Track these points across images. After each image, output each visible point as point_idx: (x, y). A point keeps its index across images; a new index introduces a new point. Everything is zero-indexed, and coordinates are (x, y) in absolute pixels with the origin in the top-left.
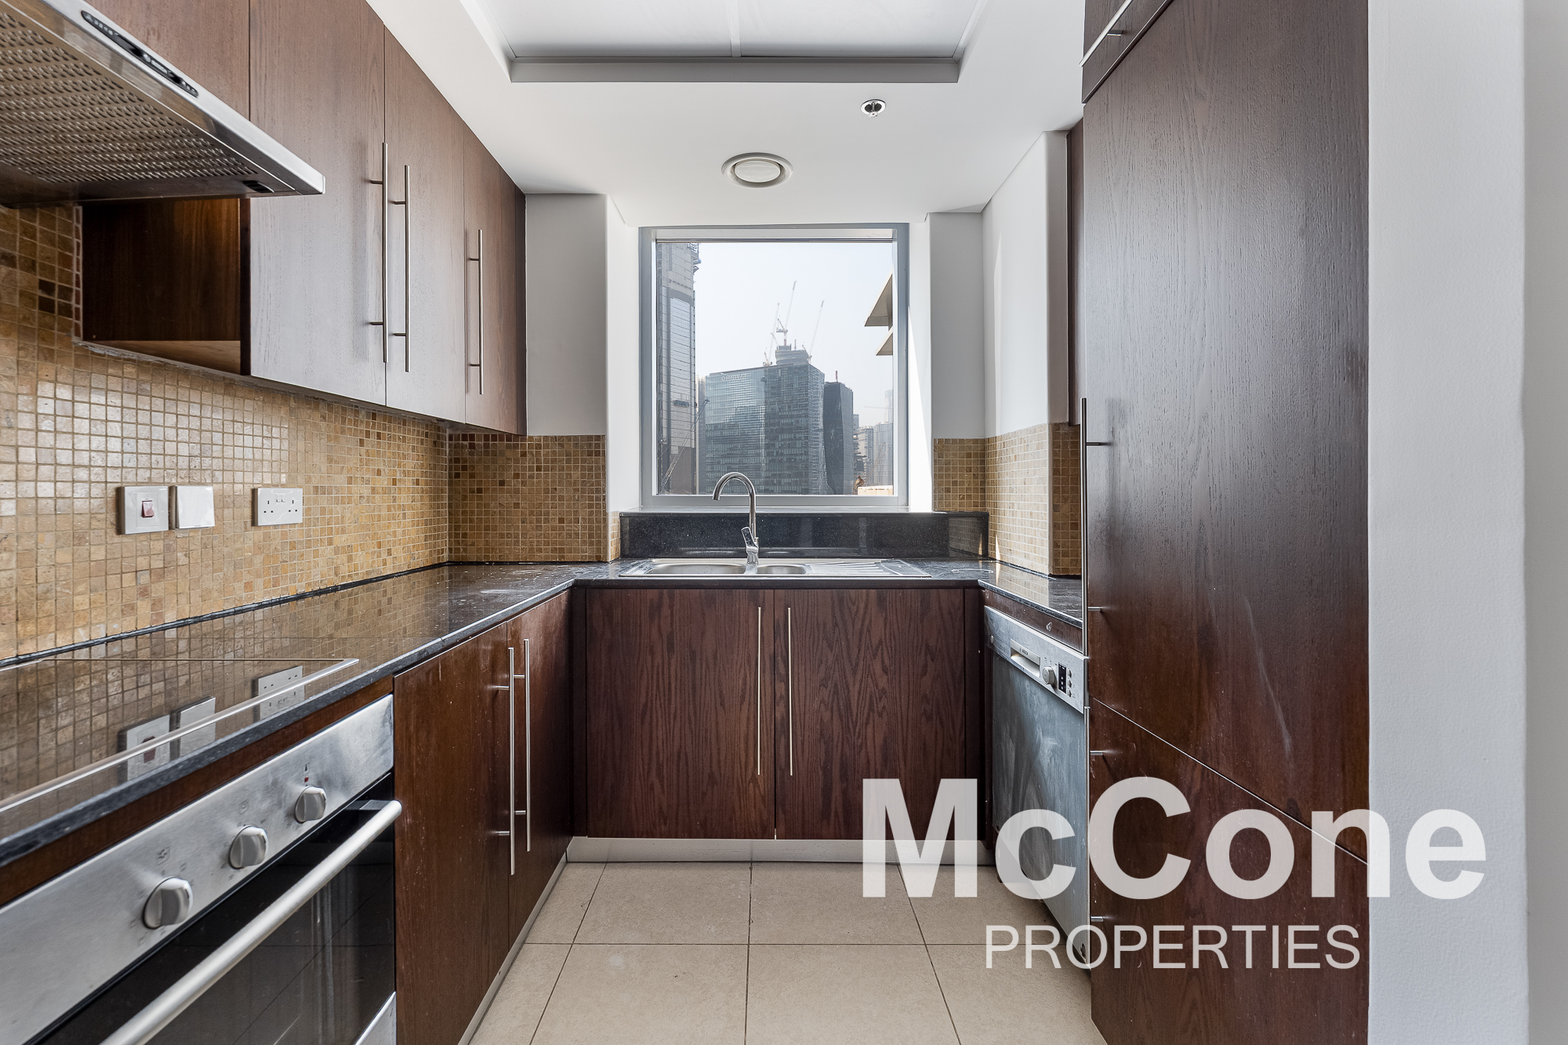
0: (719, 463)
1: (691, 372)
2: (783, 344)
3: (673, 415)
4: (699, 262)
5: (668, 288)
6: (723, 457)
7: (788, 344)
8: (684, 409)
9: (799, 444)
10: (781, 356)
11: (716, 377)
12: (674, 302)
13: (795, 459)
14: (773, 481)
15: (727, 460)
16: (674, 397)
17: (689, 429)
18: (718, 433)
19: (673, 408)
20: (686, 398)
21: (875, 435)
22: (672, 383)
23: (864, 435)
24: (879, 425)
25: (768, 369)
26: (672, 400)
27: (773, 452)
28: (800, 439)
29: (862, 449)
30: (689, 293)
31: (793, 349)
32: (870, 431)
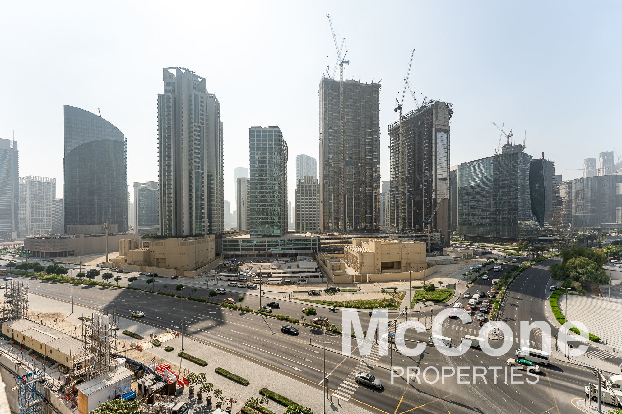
0: (465, 205)
1: (448, 164)
2: (506, 143)
3: (438, 185)
4: (453, 113)
5: (436, 128)
6: (468, 202)
7: (510, 143)
8: (444, 182)
9: (512, 194)
10: (505, 150)
11: (463, 166)
12: (439, 134)
13: (509, 201)
14: (496, 213)
15: (469, 204)
16: (439, 176)
17: (447, 190)
18: (465, 191)
19: (438, 181)
20: (445, 176)
21: (573, 185)
22: (438, 170)
23: (565, 186)
24: (577, 179)
25: (496, 157)
26: (438, 178)
27: (496, 199)
28: (513, 191)
29: (563, 193)
30: (447, 128)
31: (513, 145)
32: (569, 184)
